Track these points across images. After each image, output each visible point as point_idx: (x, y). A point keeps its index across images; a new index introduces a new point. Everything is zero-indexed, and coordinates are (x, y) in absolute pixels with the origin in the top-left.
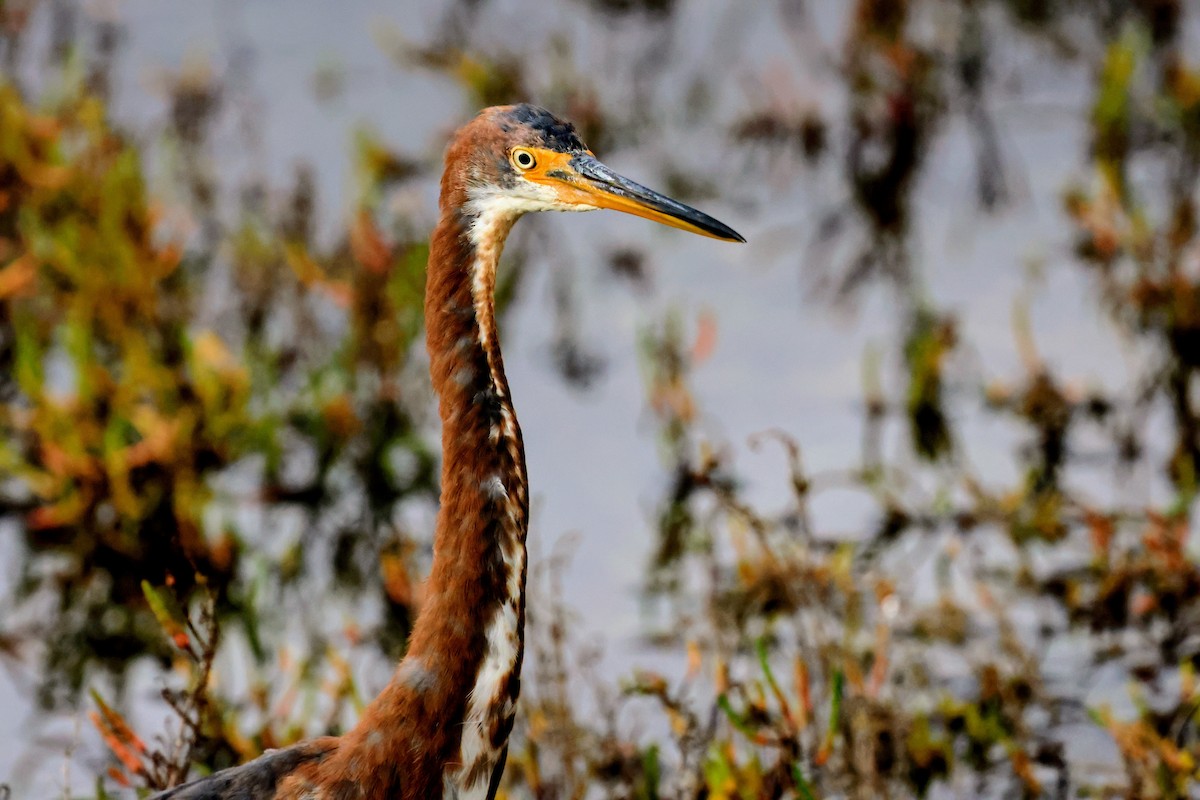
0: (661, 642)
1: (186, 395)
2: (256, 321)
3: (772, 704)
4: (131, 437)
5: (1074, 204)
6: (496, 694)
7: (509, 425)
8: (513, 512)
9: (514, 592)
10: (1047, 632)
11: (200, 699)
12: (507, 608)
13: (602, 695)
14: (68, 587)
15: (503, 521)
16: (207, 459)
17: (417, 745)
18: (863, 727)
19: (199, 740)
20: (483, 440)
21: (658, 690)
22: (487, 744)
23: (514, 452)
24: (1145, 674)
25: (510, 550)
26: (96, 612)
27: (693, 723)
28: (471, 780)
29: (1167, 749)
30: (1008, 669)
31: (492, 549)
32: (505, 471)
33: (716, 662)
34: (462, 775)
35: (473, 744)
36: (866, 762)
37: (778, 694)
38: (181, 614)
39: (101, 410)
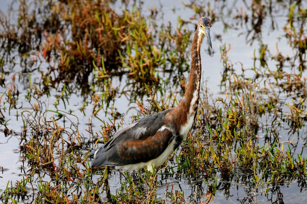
0: (222, 93)
1: (152, 56)
2: (163, 45)
3: (238, 102)
4: (144, 62)
5: (285, 29)
6: (194, 103)
7: (199, 63)
8: (198, 77)
9: (198, 88)
10: (280, 92)
11: (153, 101)
12: (196, 91)
13: (213, 101)
14: (134, 84)
15: (196, 77)
16: (155, 66)
17: (184, 110)
18: (252, 106)
19: (153, 107)
20: (195, 65)
21: (222, 100)
22: (193, 111)
23: (199, 68)
24: (294, 99)
25: (197, 82)
26: (138, 89)
27: (226, 105)
28: (191, 115)
29: (297, 109)
30: (274, 97)
31: (195, 81)
32: (198, 70)
33: (230, 96)
34: (190, 115)
35: (191, 110)
36: (252, 112)
37: (239, 101)
38: (151, 89)
39: (139, 58)
